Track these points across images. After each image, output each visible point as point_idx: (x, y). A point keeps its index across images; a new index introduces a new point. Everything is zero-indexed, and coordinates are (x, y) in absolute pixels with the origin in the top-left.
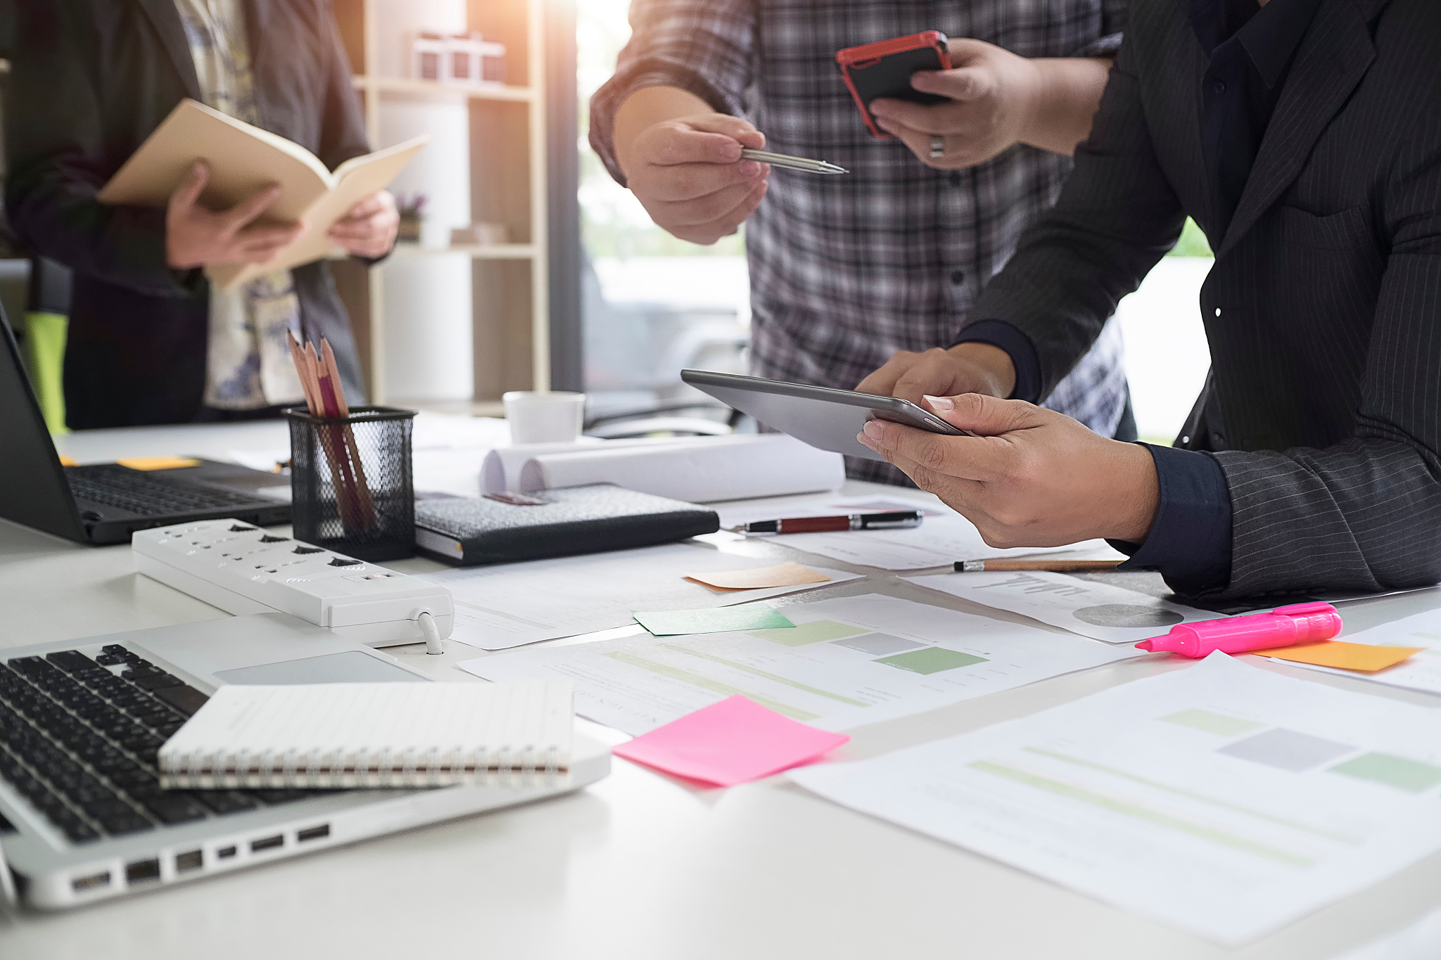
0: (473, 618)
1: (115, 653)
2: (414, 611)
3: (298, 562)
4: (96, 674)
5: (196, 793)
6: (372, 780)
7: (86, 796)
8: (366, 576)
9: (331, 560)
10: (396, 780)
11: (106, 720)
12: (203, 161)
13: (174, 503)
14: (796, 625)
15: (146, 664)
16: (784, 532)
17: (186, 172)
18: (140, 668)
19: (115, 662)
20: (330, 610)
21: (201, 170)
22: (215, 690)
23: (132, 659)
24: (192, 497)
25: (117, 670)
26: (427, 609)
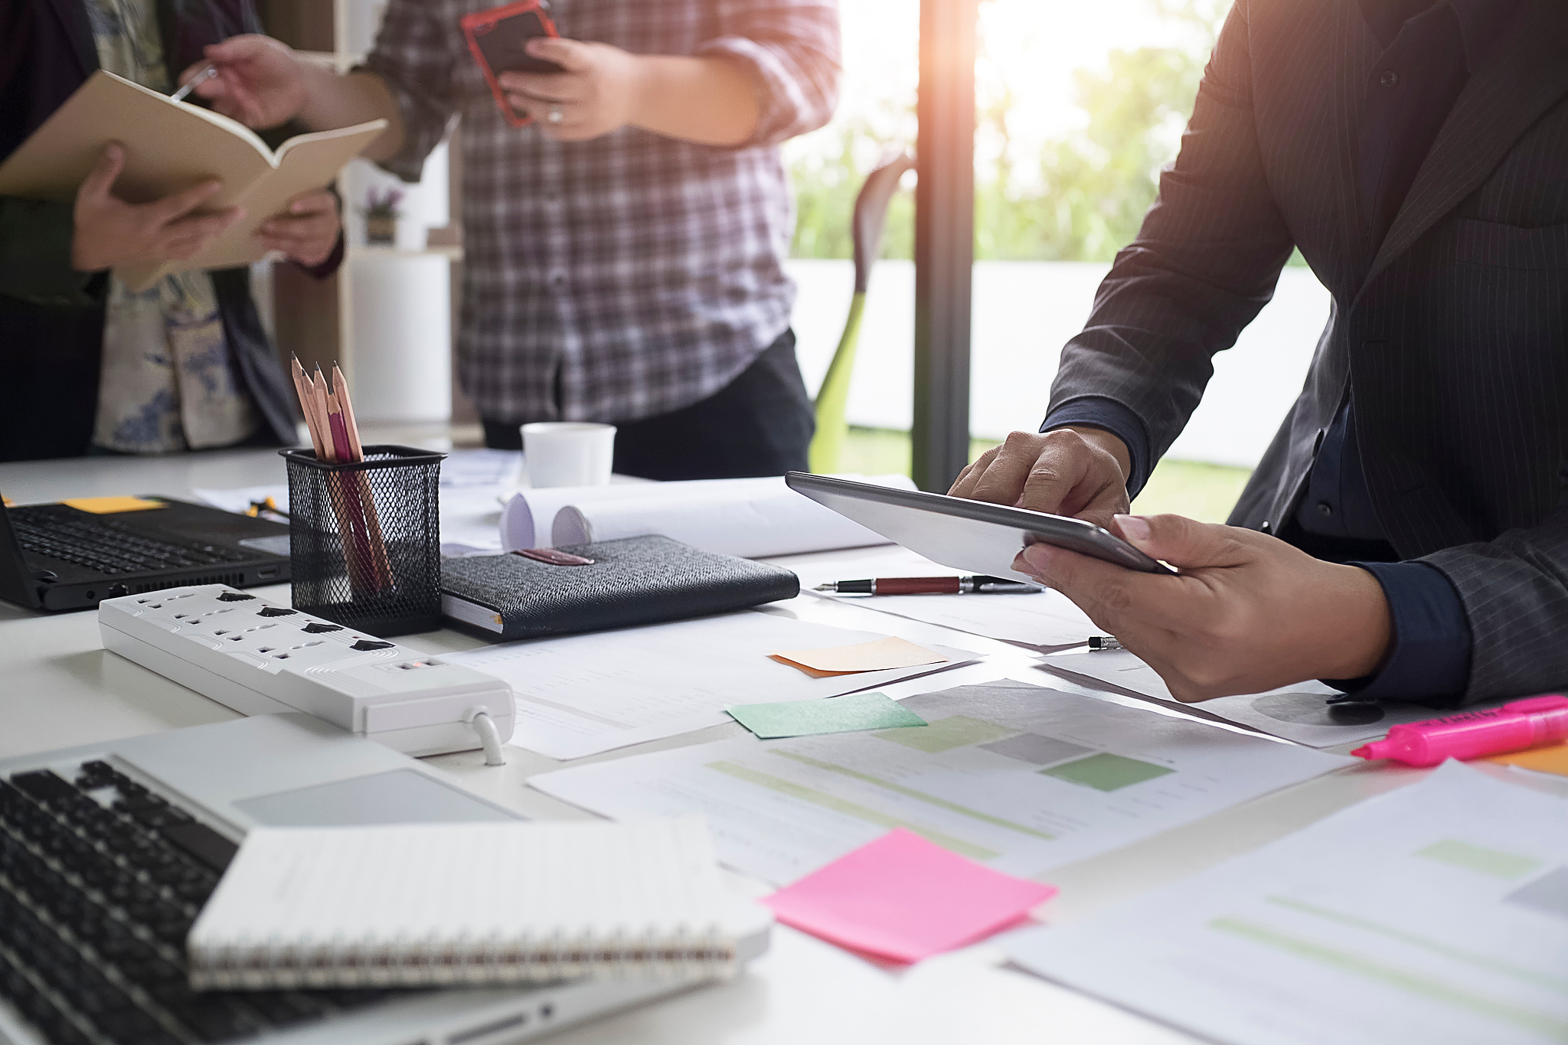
0: (532, 714)
1: (98, 773)
2: (469, 711)
3: (314, 644)
4: (78, 805)
5: (243, 996)
6: (476, 974)
7: (90, 999)
8: (401, 664)
9: (354, 642)
10: (509, 973)
11: (102, 876)
12: (118, 143)
13: (142, 559)
14: (927, 722)
15: (142, 791)
16: (880, 593)
17: (97, 156)
18: (134, 795)
19: (99, 785)
20: (365, 712)
21: (116, 154)
22: (244, 833)
23: (122, 783)
24: (162, 551)
25: (105, 797)
26: (484, 708)
